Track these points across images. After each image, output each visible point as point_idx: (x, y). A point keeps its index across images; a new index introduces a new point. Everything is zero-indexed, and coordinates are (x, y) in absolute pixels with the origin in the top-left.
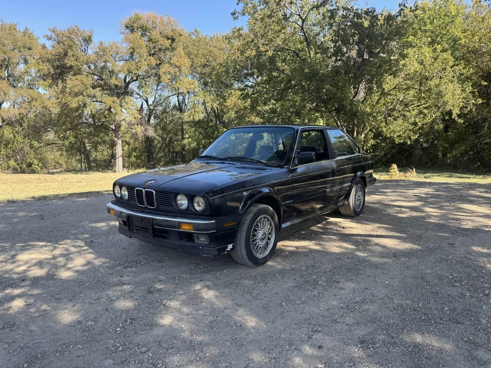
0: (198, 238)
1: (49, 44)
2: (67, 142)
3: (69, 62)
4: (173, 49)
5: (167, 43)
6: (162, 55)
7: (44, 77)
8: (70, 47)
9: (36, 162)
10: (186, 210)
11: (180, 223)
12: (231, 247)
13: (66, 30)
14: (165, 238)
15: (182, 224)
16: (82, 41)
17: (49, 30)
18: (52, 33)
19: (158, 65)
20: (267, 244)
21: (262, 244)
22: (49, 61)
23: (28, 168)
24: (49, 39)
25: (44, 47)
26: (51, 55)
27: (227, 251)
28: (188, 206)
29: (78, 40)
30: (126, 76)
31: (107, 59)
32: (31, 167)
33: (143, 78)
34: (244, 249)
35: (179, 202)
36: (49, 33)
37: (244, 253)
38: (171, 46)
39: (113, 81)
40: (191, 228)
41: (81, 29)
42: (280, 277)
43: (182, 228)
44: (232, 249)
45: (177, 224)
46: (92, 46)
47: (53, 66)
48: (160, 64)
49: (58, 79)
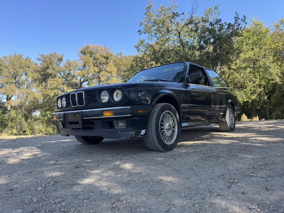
0: (117, 124)
1: (39, 63)
2: (46, 118)
3: (49, 71)
4: (107, 63)
5: (104, 60)
6: (101, 66)
7: (35, 80)
8: (51, 63)
9: (28, 130)
10: (108, 102)
11: (102, 111)
12: (144, 132)
13: (49, 54)
14: (92, 128)
15: (104, 112)
16: (57, 60)
17: (40, 55)
18: (41, 57)
22: (38, 71)
23: (23, 133)
24: (39, 60)
25: (36, 64)
26: (39, 68)
27: (141, 135)
28: (109, 99)
29: (55, 60)
30: (81, 79)
31: (71, 69)
32: (25, 133)
33: (91, 80)
34: (155, 134)
35: (102, 97)
36: (39, 57)
37: (155, 137)
38: (106, 61)
39: (74, 80)
40: (112, 114)
41: (57, 54)
42: (186, 156)
43: (104, 115)
44: (145, 134)
45: (101, 112)
46: (63, 62)
47: (40, 74)
48: (100, 71)
49: (42, 81)
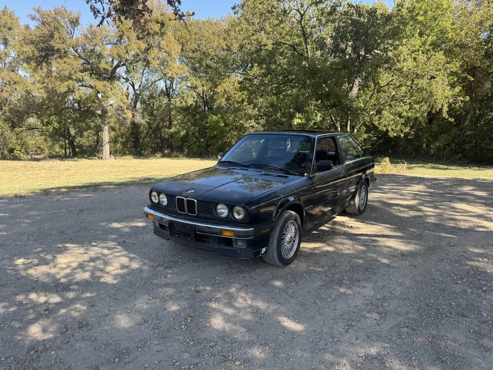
0: (236, 243)
1: (33, 25)
2: (50, 128)
3: (55, 44)
4: (162, 34)
5: (157, 27)
6: (151, 40)
7: (28, 60)
8: (57, 29)
9: (18, 148)
10: (227, 218)
11: (222, 230)
12: (265, 250)
13: (52, 10)
14: (205, 242)
15: (223, 231)
16: (68, 23)
17: (34, 9)
18: (37, 13)
19: (147, 50)
20: (293, 245)
21: (288, 246)
22: (32, 42)
23: (10, 154)
24: (33, 19)
25: (27, 27)
26: (35, 37)
27: (262, 254)
28: (228, 215)
29: (65, 22)
30: (113, 60)
31: (97, 43)
32: (13, 152)
33: (132, 63)
34: (276, 252)
36: (34, 13)
37: (275, 255)
38: (160, 30)
39: (103, 65)
40: (232, 235)
41: (69, 10)
42: (307, 277)
43: (224, 234)
44: (265, 252)
45: (219, 231)
46: (79, 27)
47: (38, 49)
48: (149, 49)
49: (42, 61)
